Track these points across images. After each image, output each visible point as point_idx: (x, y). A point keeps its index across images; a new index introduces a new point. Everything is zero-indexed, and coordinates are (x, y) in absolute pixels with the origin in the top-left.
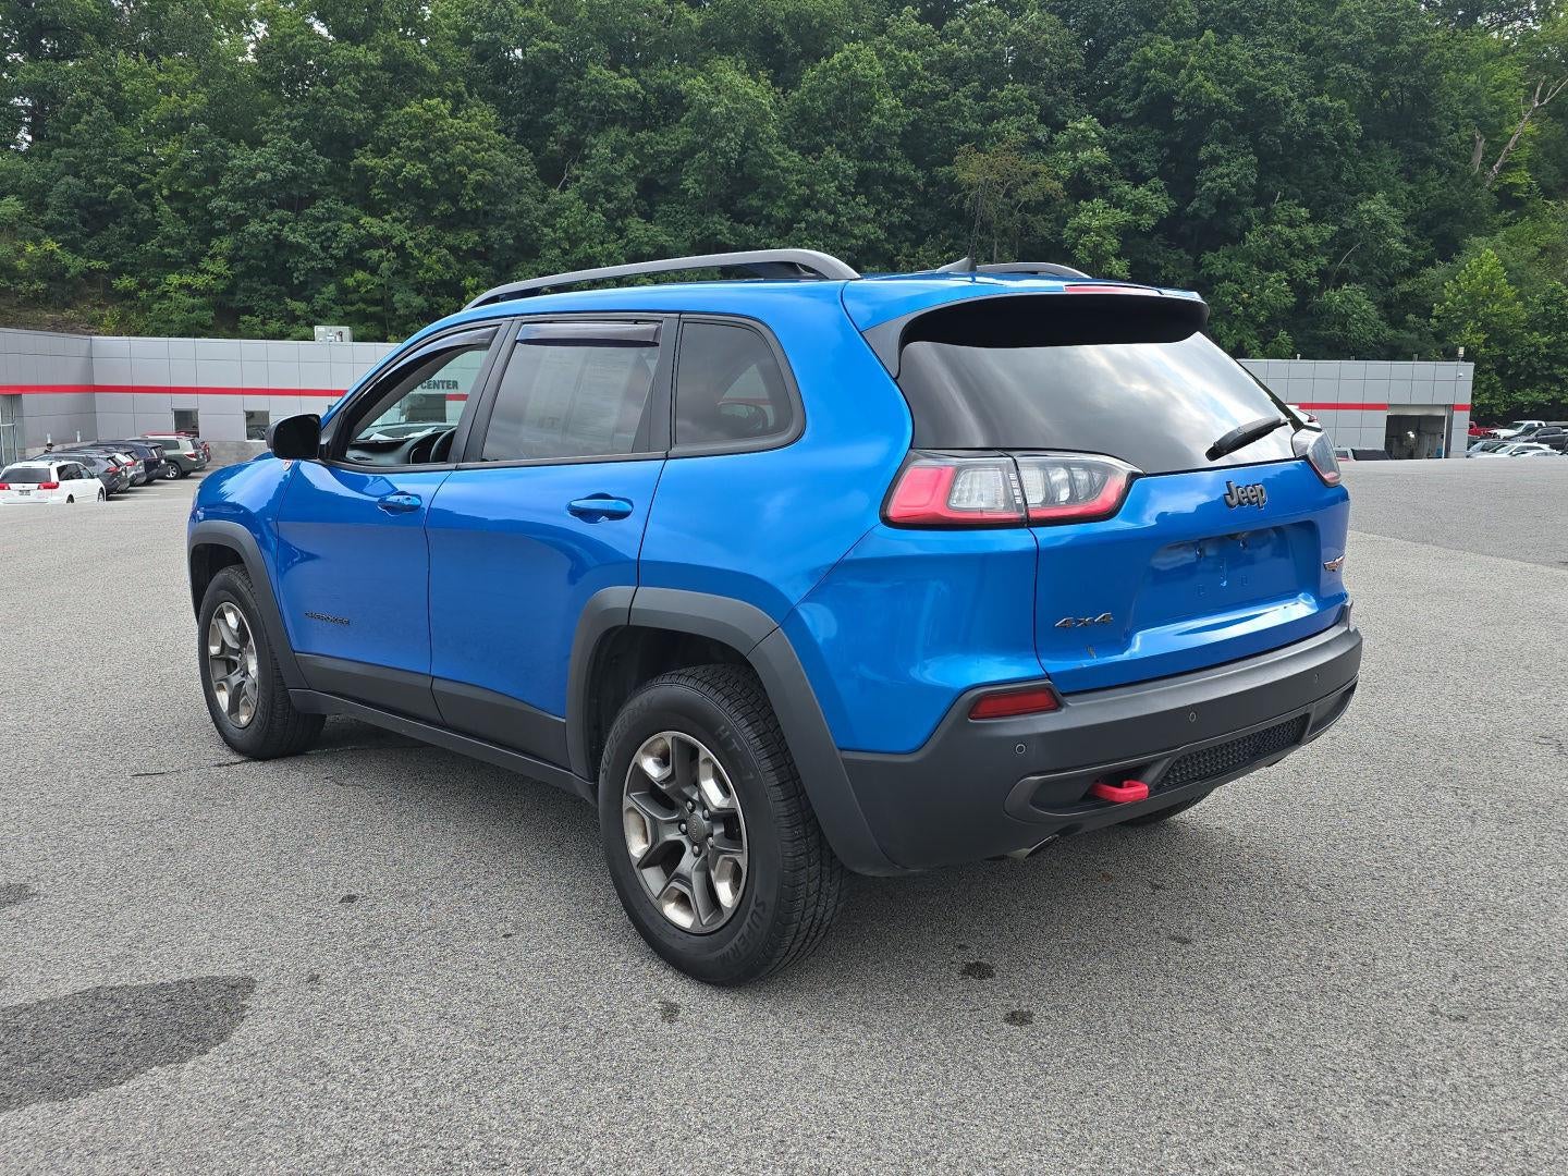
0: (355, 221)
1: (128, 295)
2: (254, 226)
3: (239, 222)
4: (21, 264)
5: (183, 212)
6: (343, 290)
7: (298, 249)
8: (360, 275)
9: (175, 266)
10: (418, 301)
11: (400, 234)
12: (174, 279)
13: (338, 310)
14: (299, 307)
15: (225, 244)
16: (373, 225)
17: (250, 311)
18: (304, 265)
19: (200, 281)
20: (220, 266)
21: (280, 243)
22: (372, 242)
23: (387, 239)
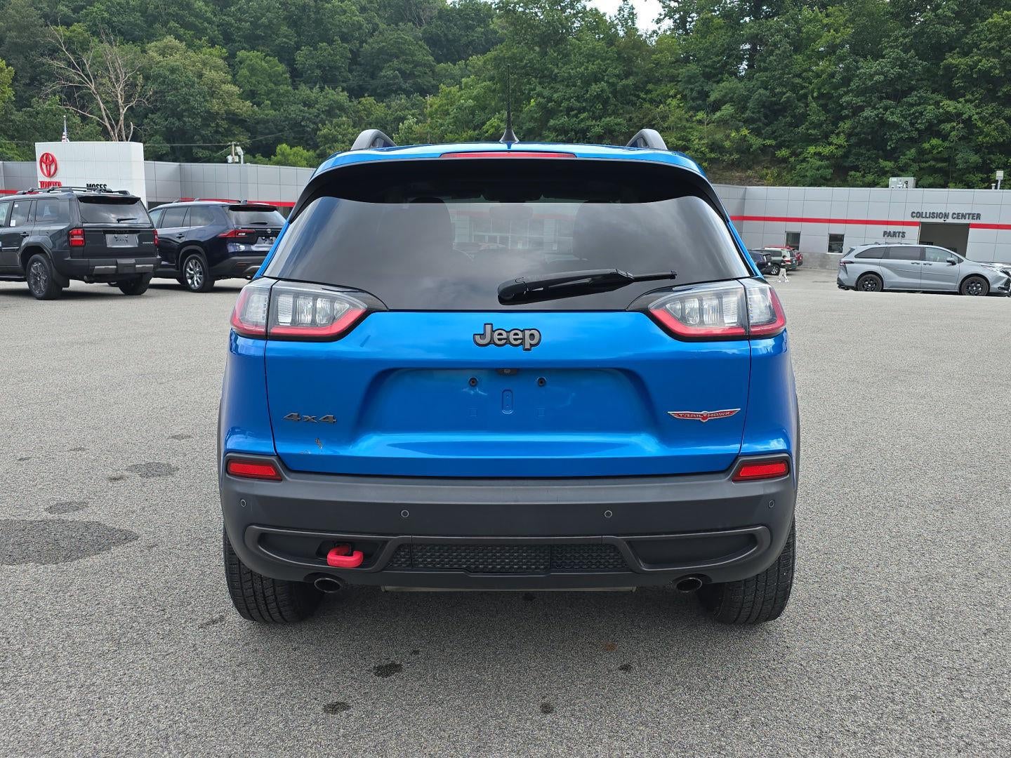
0: (937, 104)
1: (785, 160)
2: (867, 112)
3: (858, 110)
4: (727, 144)
5: (824, 107)
6: (922, 152)
7: (894, 126)
8: (935, 141)
9: (813, 141)
10: (974, 158)
11: (969, 110)
12: (812, 149)
13: (915, 167)
14: (888, 165)
15: (846, 125)
16: (950, 106)
17: (856, 169)
18: (896, 135)
19: (826, 150)
20: (841, 140)
21: (883, 122)
22: (948, 117)
23: (959, 115)
